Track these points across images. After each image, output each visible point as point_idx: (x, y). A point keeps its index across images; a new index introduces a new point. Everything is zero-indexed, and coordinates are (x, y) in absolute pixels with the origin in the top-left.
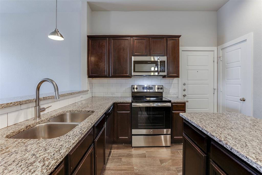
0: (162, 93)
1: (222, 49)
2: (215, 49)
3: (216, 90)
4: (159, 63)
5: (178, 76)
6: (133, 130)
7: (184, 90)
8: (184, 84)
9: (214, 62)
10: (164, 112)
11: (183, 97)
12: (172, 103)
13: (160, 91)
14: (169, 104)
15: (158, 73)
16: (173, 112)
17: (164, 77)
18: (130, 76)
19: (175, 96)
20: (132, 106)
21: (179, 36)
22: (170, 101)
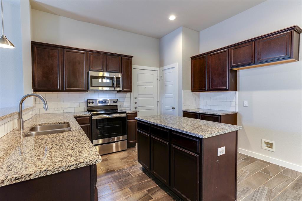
0: (117, 106)
1: (162, 70)
2: (158, 69)
3: (159, 102)
4: (115, 79)
5: (131, 91)
6: (93, 141)
7: (136, 103)
8: (136, 98)
9: (157, 80)
10: (121, 121)
11: (135, 109)
12: (127, 114)
13: (115, 104)
14: (125, 115)
15: (115, 88)
16: (128, 121)
17: (119, 91)
18: (87, 90)
19: (128, 108)
20: (93, 119)
21: (132, 57)
22: (125, 112)
